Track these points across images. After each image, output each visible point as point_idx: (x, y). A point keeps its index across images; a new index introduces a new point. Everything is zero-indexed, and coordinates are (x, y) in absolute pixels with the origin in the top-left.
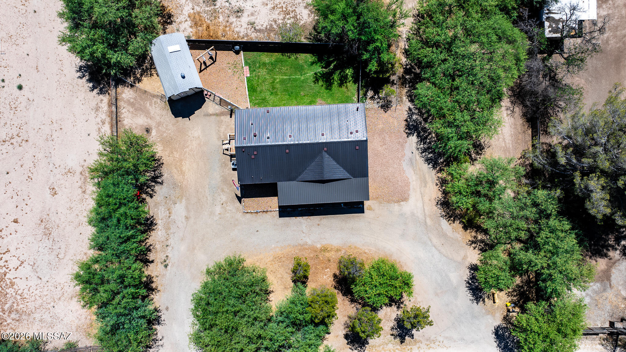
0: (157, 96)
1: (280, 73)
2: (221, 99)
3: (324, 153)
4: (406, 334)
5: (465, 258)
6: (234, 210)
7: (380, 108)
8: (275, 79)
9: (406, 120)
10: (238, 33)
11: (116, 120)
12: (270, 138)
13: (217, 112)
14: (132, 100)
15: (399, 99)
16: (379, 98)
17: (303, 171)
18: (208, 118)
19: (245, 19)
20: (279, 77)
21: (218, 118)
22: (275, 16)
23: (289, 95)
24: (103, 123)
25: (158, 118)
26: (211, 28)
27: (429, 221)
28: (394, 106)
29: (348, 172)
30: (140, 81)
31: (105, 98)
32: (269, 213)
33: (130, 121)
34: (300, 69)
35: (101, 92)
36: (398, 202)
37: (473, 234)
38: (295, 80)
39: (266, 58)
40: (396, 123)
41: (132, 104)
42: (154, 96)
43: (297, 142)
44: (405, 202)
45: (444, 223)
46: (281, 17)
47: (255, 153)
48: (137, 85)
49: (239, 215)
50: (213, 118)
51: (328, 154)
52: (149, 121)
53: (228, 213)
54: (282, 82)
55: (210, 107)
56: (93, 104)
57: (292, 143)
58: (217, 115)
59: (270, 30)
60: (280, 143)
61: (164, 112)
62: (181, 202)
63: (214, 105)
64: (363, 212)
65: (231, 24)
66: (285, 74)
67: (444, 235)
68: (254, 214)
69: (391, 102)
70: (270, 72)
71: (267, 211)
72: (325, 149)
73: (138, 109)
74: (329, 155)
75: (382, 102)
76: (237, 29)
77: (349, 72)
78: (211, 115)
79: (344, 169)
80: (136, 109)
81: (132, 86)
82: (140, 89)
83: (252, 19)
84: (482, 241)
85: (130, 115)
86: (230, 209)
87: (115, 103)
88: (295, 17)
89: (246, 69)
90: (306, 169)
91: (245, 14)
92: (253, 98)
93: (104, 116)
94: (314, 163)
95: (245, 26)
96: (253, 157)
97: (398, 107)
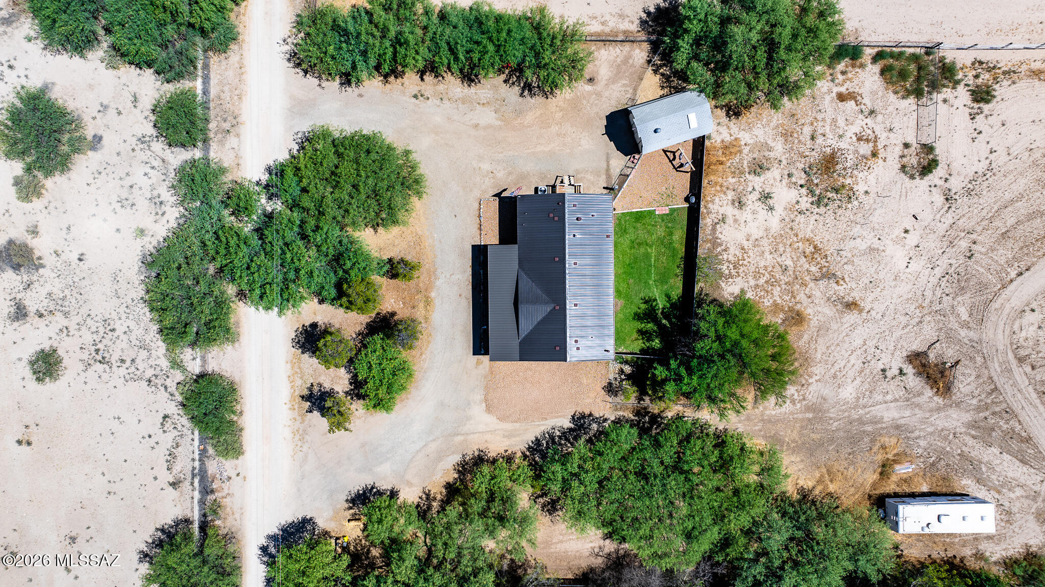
0: (635, 93)
1: (659, 254)
2: (628, 176)
3: (553, 305)
4: (314, 404)
5: (409, 484)
6: (484, 187)
7: (608, 381)
8: (651, 246)
9: (591, 415)
10: (713, 202)
11: (605, 40)
12: (574, 238)
13: (612, 170)
14: (631, 61)
15: (619, 407)
16: (622, 380)
17: (530, 278)
18: (604, 158)
19: (730, 211)
20: (653, 251)
21: (604, 171)
22: (732, 250)
23: (629, 264)
24: (603, 24)
25: (607, 94)
26: (721, 167)
27: (459, 439)
28: (610, 400)
29: (526, 336)
30: (655, 72)
31: (634, 27)
32: (478, 232)
33: (604, 58)
34: (663, 279)
35: (643, 23)
36: (486, 400)
37: (439, 497)
38: (649, 273)
39: (679, 236)
40: (588, 401)
41: (626, 61)
42: (635, 90)
43: (567, 272)
44: (485, 409)
45: (457, 458)
46: (731, 258)
47: (556, 219)
48: (650, 68)
49: (477, 193)
50: (605, 165)
51: (551, 310)
52: (603, 83)
53: (481, 179)
54: (647, 256)
55: (618, 161)
56: (628, 11)
57: (567, 266)
58: (608, 170)
59: (715, 243)
60: (567, 251)
61: (613, 103)
62: (497, 119)
63: (621, 167)
64: (474, 354)
65: (725, 193)
66: (657, 260)
67: (439, 458)
68: (477, 213)
69: (616, 395)
70: (661, 241)
71: (480, 230)
72: (557, 308)
73: (619, 70)
74: (549, 313)
75: (616, 384)
76: (717, 199)
77: (656, 343)
78: (608, 162)
79: (531, 330)
80: (619, 65)
81: (649, 62)
82: (644, 73)
83: (730, 220)
84: (429, 507)
85: (612, 58)
86: (486, 182)
87: (628, 40)
88: (730, 276)
89: (666, 210)
90: (533, 281)
91: (736, 212)
92: (628, 218)
93: (611, 24)
94: (540, 292)
95: (721, 211)
96: (551, 215)
97: (608, 405)
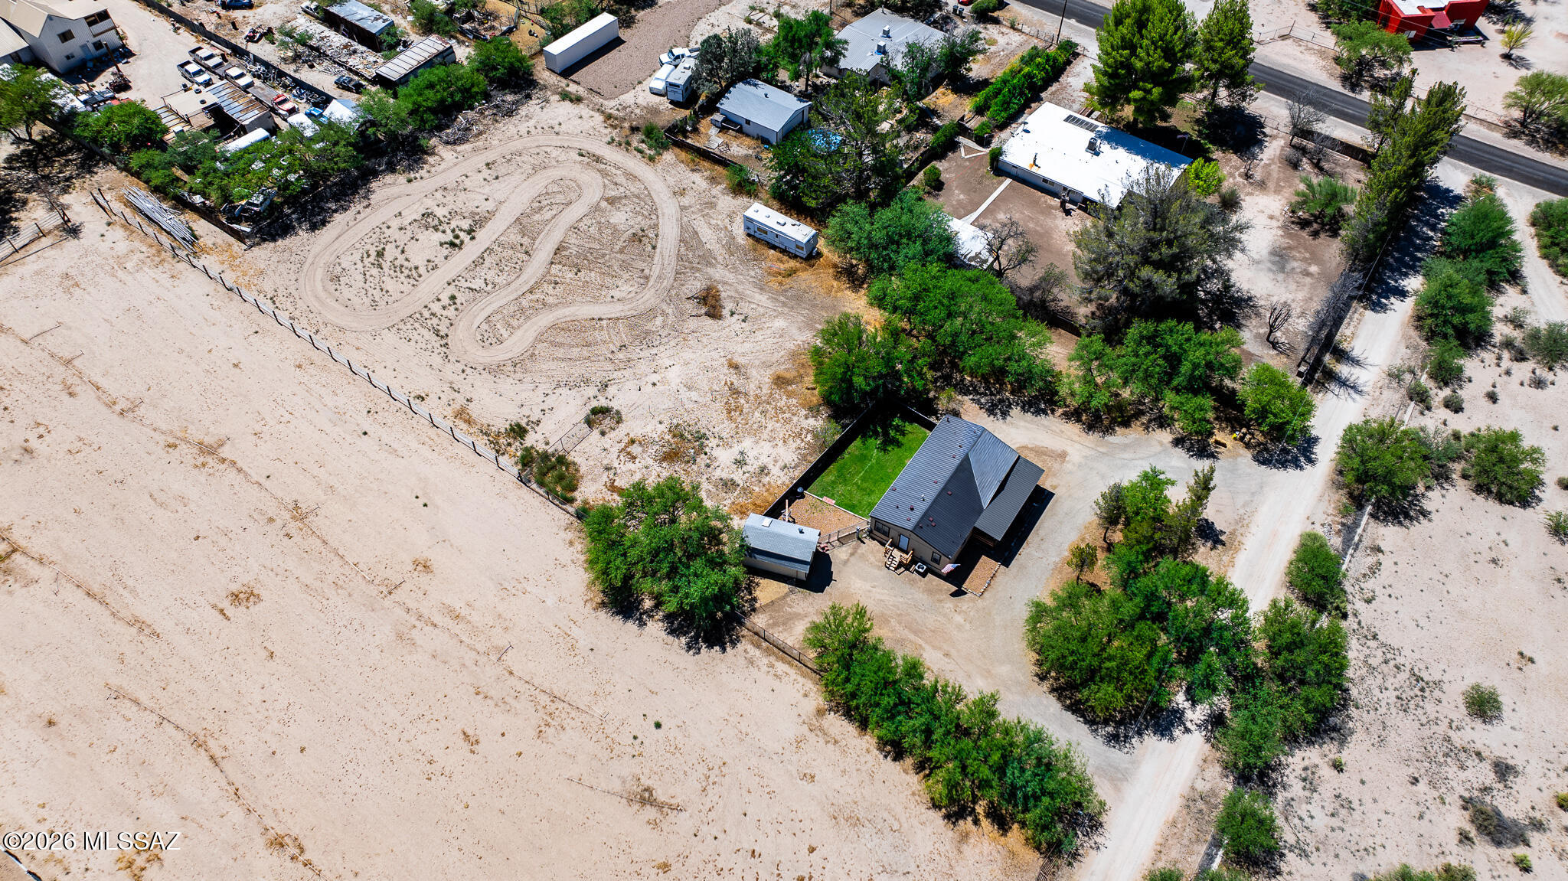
0: (787, 595)
1: (853, 475)
2: (838, 540)
5: (1161, 444)
6: (971, 604)
8: (856, 484)
10: (783, 484)
11: (782, 651)
12: (924, 498)
13: (849, 552)
14: (771, 622)
18: (849, 564)
19: (775, 470)
20: (857, 479)
21: (856, 555)
22: (795, 445)
24: (772, 666)
25: (811, 609)
26: (758, 502)
27: (1101, 450)
30: (755, 599)
31: (744, 645)
33: (792, 638)
34: (863, 458)
35: (734, 644)
37: (1138, 423)
38: (871, 467)
39: (828, 476)
41: (775, 625)
42: (784, 598)
45: (1109, 438)
46: (799, 441)
47: (931, 519)
48: (757, 605)
49: (980, 603)
50: (851, 560)
52: (807, 620)
53: (969, 612)
54: (864, 479)
55: (838, 555)
56: (742, 662)
58: (852, 554)
59: (804, 457)
61: (810, 599)
63: (839, 550)
65: (769, 483)
66: (858, 472)
67: (1125, 447)
68: (989, 588)
69: (953, 409)
70: (845, 482)
71: (994, 575)
73: (788, 621)
76: (779, 483)
77: (896, 421)
78: (847, 560)
80: (784, 624)
81: (754, 610)
82: (767, 605)
83: (780, 464)
84: (1150, 421)
85: (785, 634)
86: (965, 608)
87: (760, 636)
88: (808, 431)
89: (825, 499)
91: (770, 466)
92: (857, 510)
93: (765, 661)
95: (782, 474)
97: (964, 407)
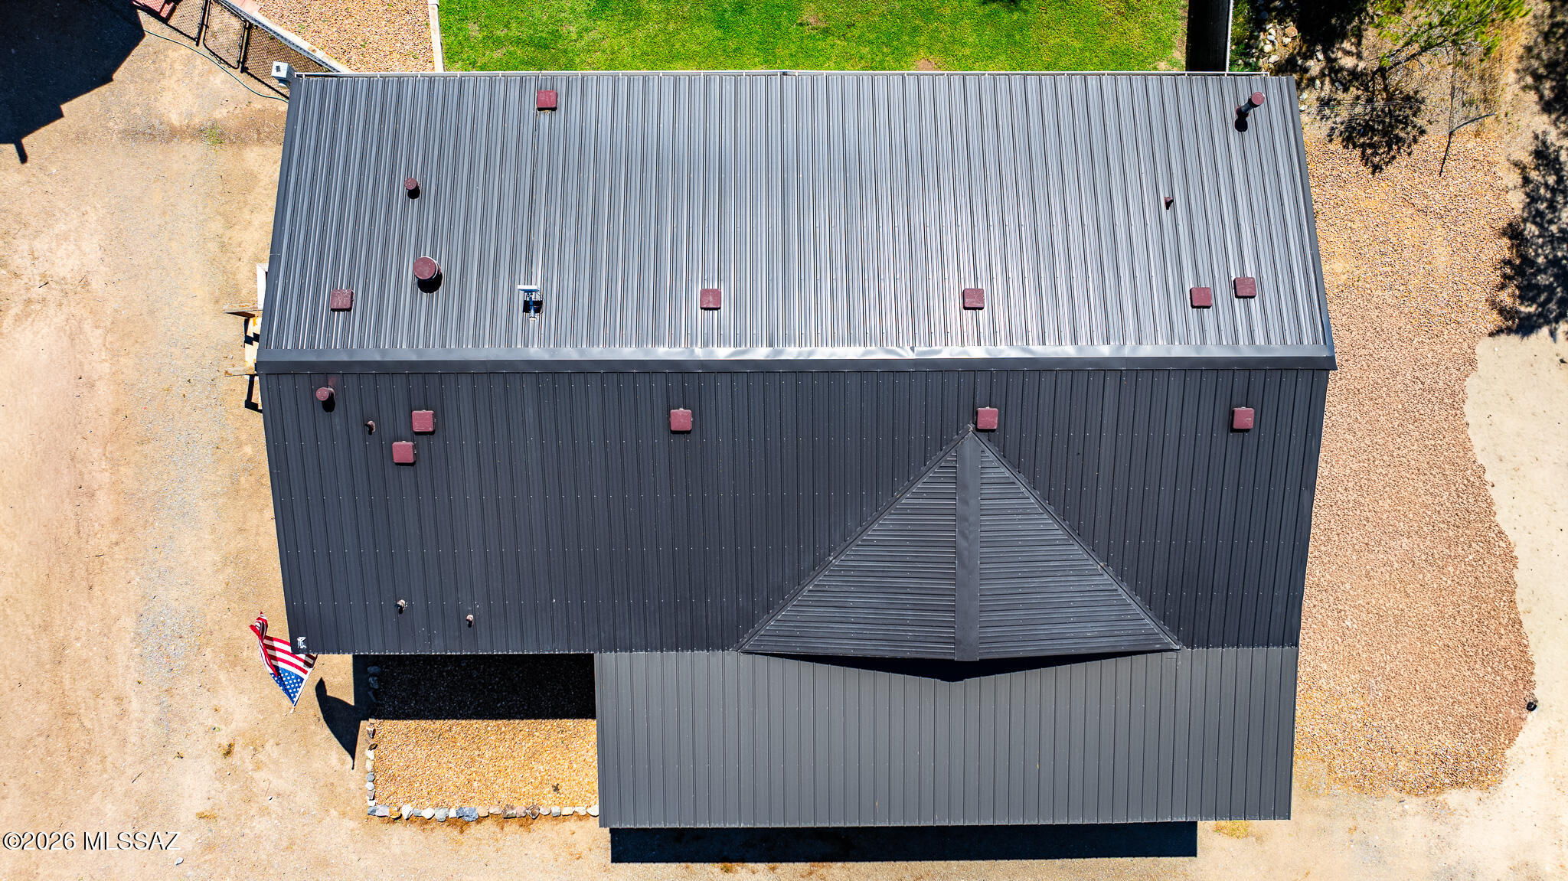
3: (971, 444)
6: (305, 797)
7: (1337, 145)
9: (1513, 233)
12: (549, 305)
15: (1475, 90)
16: (1332, 70)
17: (799, 579)
18: (152, 153)
23: (721, 24)
28: (1434, 139)
29: (1149, 602)
36: (1429, 787)
40: (1442, 257)
43: (761, 353)
44: (1475, 793)
47: (423, 419)
49: (340, 837)
51: (1004, 455)
57: (723, 353)
58: (215, 135)
60: (629, 352)
69: (1413, 102)
72: (989, 416)
74: (1017, 466)
75: (1350, 105)
78: (173, 134)
79: (1120, 575)
90: (819, 563)
94: (888, 520)
96: (403, 449)
